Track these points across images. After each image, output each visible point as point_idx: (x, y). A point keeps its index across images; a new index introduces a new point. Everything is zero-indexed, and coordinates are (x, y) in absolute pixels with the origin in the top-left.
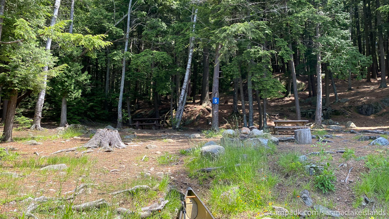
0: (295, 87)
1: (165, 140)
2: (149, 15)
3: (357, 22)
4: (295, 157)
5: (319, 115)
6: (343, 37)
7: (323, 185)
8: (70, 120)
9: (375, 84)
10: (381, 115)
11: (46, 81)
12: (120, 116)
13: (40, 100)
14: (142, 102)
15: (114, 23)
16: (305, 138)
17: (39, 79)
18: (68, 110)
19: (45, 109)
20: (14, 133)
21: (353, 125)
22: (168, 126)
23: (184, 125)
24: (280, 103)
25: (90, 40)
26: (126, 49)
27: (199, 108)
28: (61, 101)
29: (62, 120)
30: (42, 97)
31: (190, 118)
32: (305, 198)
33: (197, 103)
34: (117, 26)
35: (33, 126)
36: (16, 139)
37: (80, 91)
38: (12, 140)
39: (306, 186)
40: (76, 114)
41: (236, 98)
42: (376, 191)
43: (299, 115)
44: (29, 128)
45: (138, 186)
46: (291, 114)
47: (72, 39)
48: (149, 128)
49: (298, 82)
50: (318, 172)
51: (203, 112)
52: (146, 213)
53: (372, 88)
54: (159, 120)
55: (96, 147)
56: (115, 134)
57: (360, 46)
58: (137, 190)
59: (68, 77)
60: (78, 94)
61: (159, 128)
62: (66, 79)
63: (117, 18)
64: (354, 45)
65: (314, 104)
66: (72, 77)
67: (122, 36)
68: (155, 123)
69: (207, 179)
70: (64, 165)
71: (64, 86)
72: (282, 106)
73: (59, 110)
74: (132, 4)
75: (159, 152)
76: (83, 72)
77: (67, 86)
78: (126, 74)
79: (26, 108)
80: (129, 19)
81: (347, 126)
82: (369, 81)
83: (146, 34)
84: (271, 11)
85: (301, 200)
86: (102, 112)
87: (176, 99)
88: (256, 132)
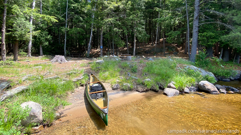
0: (127, 45)
1: (83, 60)
2: (75, 14)
3: (147, 25)
4: (126, 63)
5: (134, 53)
6: (142, 28)
7: (134, 70)
8: (44, 54)
9: (150, 45)
10: (151, 54)
11: (31, 37)
12: (65, 52)
13: (29, 45)
14: (74, 49)
15: (61, 16)
16: (129, 59)
17: (27, 36)
18: (43, 50)
19: (33, 50)
20: (19, 58)
21: (143, 56)
22: (85, 56)
23: (90, 56)
24: (123, 50)
25: (49, 18)
26: (66, 27)
27: (96, 50)
28: (40, 46)
30: (30, 44)
31: (92, 54)
32: (128, 74)
33: (95, 49)
34: (62, 17)
35: (28, 56)
36: (20, 60)
37: (48, 42)
38: (18, 61)
39: (129, 71)
40: (47, 52)
41: (109, 48)
42: (148, 71)
43: (128, 53)
44: (26, 56)
45: (72, 72)
46: (126, 53)
47: (40, 17)
48: (77, 57)
49: (128, 43)
50: (133, 67)
51: (97, 52)
52: (75, 80)
53: (149, 46)
54: (81, 54)
55: (55, 62)
56: (63, 57)
57: (147, 32)
58: (71, 73)
59: (41, 36)
60: (47, 43)
61: (81, 57)
62: (41, 37)
63: (61, 14)
64: (146, 31)
65: (133, 50)
66: (44, 37)
67: (64, 21)
68: (79, 55)
69: (98, 70)
70: (41, 66)
71: (40, 40)
72: (123, 51)
73: (39, 50)
74: (68, 9)
75: (80, 63)
76: (48, 35)
77: (42, 40)
78: (67, 37)
79: (24, 49)
80: (67, 15)
81: (142, 57)
82: (149, 44)
83: (74, 21)
84: (120, 16)
85: (127, 75)
86: (58, 51)
87: (87, 47)
88: (115, 56)
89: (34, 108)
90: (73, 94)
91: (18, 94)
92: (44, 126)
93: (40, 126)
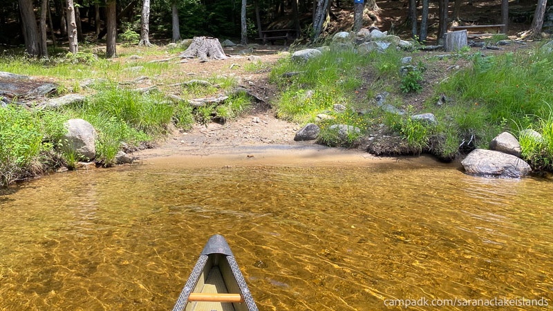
5: (539, 19)
12: (244, 28)
13: (145, 8)
20: (119, 48)
29: (174, 34)
32: (378, 99)
35: (141, 42)
36: (120, 55)
38: (116, 56)
40: (193, 27)
44: (137, 44)
52: (200, 103)
55: (192, 58)
56: (215, 43)
58: (194, 84)
68: (287, 36)
86: (226, 24)
88: (376, 33)
89: (81, 128)
90: (185, 133)
91: (67, 106)
92: (98, 165)
93: (91, 163)
